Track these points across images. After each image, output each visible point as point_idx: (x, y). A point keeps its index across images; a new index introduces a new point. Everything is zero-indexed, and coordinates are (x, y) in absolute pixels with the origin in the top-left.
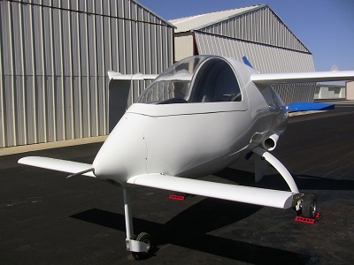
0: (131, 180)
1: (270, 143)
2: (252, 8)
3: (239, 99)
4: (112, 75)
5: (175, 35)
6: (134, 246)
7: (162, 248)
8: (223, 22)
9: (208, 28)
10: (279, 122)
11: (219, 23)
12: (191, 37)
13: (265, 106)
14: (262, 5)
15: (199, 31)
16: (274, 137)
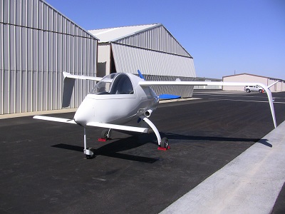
0: (88, 124)
1: (148, 113)
2: (151, 26)
3: (133, 93)
4: (66, 75)
5: (98, 44)
6: (87, 152)
7: (98, 156)
8: (131, 36)
9: (120, 40)
10: (153, 104)
11: (128, 37)
12: (109, 46)
13: (145, 96)
14: (159, 24)
15: (114, 43)
16: (150, 111)
